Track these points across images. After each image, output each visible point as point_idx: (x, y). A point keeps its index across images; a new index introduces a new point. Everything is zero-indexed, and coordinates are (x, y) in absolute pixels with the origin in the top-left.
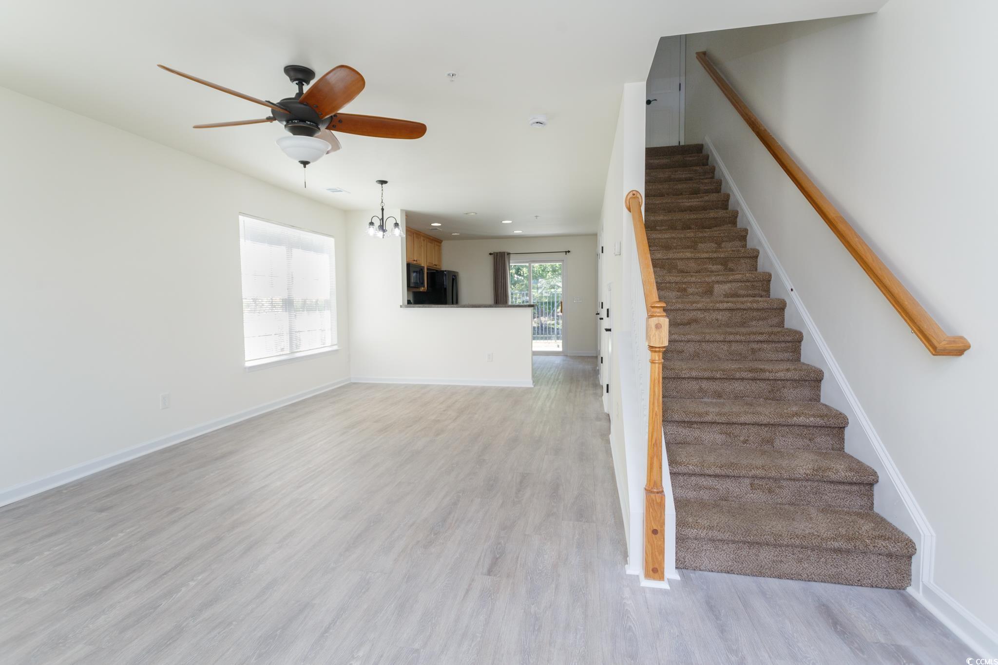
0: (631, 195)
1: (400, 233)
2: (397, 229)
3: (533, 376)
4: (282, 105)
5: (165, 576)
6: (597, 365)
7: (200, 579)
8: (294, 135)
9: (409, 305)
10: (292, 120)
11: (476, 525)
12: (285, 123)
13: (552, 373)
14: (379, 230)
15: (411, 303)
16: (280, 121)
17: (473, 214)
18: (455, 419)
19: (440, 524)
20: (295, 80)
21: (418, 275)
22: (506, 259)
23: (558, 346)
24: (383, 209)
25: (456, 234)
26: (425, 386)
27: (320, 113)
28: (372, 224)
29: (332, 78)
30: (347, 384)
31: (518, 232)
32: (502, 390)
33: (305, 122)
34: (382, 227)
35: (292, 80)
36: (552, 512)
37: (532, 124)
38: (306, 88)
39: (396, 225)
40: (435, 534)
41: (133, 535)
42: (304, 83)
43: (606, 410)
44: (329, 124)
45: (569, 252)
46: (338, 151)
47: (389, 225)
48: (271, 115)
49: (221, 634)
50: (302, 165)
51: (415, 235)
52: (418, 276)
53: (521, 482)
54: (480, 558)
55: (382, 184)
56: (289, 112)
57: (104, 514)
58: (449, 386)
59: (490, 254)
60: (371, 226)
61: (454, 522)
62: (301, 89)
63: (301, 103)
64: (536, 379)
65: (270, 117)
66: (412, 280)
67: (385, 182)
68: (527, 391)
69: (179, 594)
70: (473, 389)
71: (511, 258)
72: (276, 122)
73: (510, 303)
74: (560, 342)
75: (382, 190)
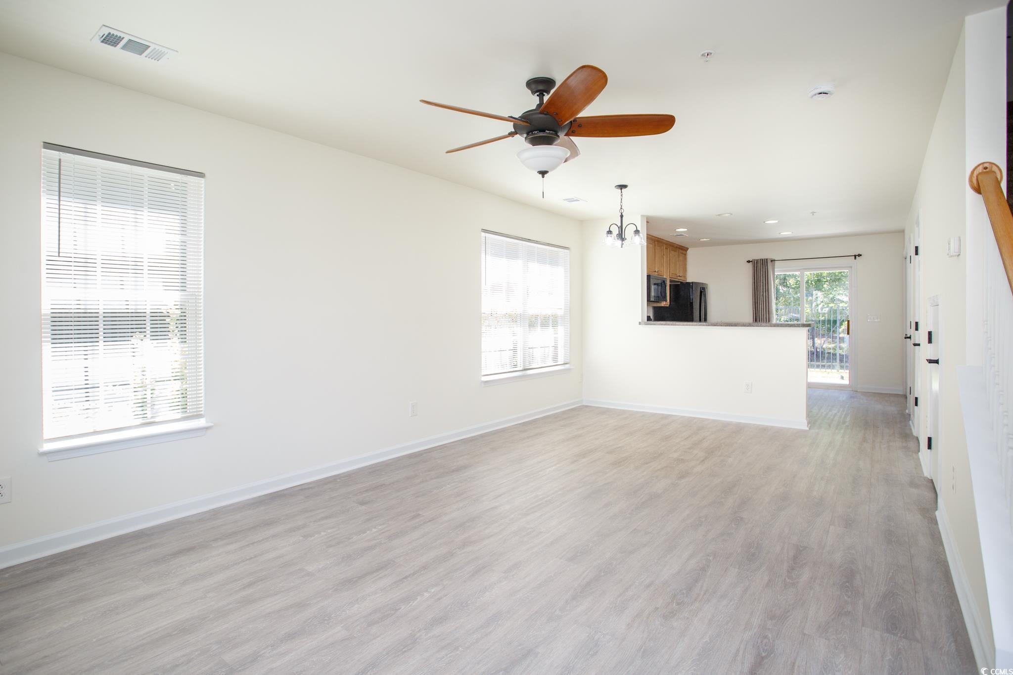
0: (980, 169)
1: (641, 241)
2: (637, 237)
3: (808, 416)
4: (524, 119)
5: (405, 580)
6: (906, 407)
7: (434, 592)
8: (533, 146)
9: (649, 322)
10: (532, 131)
11: (731, 603)
12: (525, 135)
13: (836, 414)
14: (618, 239)
15: (651, 320)
16: (521, 134)
17: (727, 215)
18: (703, 460)
19: (684, 591)
20: (537, 92)
21: (660, 287)
22: (769, 269)
23: (842, 378)
24: (622, 216)
25: (705, 240)
26: (666, 417)
27: (560, 120)
28: (610, 232)
29: (573, 82)
30: (578, 407)
31: (786, 234)
32: (764, 429)
33: (545, 132)
34: (621, 236)
35: (533, 93)
36: (846, 610)
37: (812, 96)
38: (546, 98)
39: (637, 232)
40: (678, 604)
41: (383, 533)
42: (544, 93)
43: (927, 473)
44: (569, 130)
45: (860, 255)
46: (576, 158)
47: (629, 232)
48: (513, 130)
49: (449, 656)
50: (541, 175)
51: (656, 243)
52: (660, 291)
53: (795, 558)
54: (738, 651)
55: (621, 189)
56: (530, 124)
57: (363, 507)
58: (695, 418)
59: (749, 262)
60: (609, 235)
61: (702, 593)
62: (541, 100)
63: (541, 113)
64: (812, 419)
65: (512, 132)
66: (653, 294)
67: (625, 186)
68: (799, 434)
69: (416, 602)
70: (726, 425)
71: (776, 267)
72: (518, 135)
73: (774, 321)
74: (846, 373)
75: (622, 195)
